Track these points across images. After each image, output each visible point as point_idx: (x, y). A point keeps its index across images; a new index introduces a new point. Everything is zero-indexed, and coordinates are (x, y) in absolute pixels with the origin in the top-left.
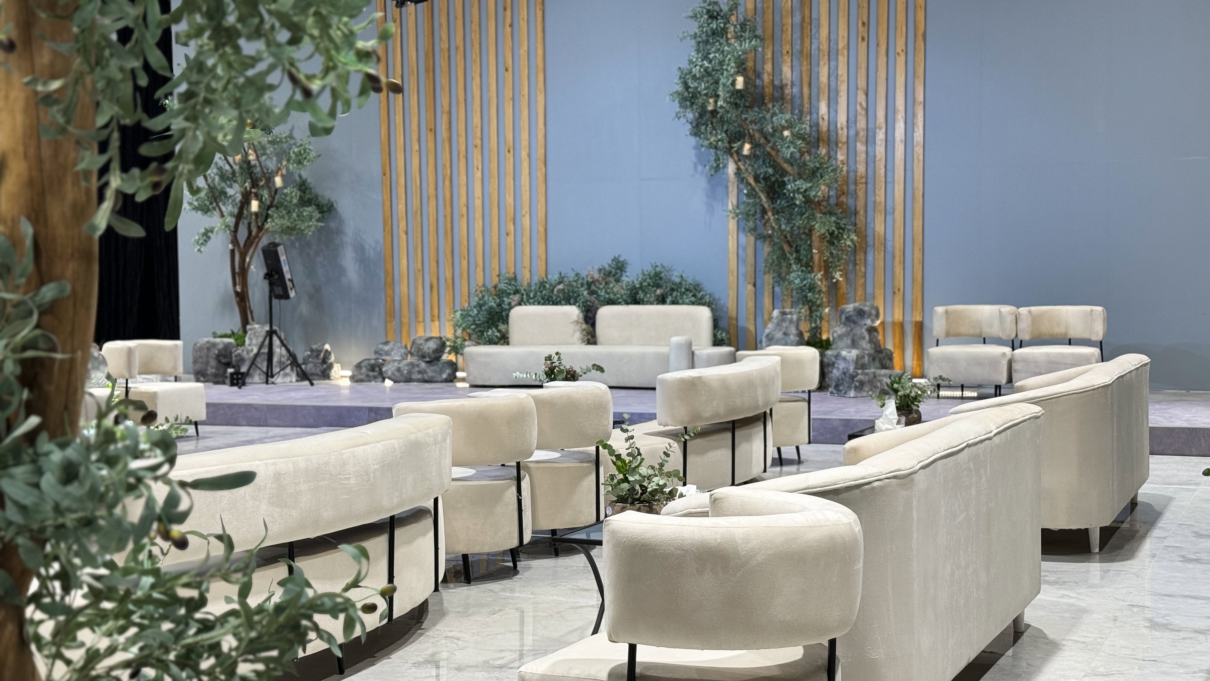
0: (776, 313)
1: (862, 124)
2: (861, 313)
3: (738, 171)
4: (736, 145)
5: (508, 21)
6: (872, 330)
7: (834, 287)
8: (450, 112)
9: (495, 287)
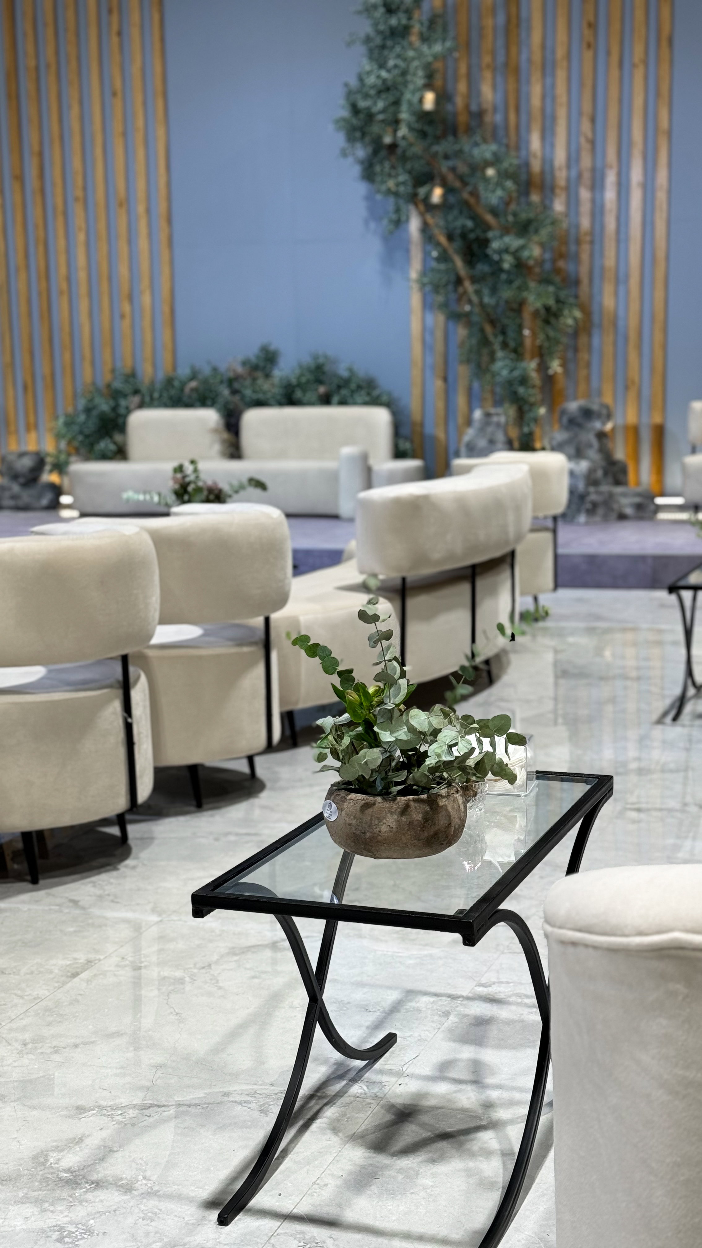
0: (478, 414)
1: (586, 162)
2: (587, 413)
3: (425, 229)
4: (422, 191)
5: (115, 27)
6: (601, 436)
7: (549, 380)
8: (41, 154)
9: (109, 386)
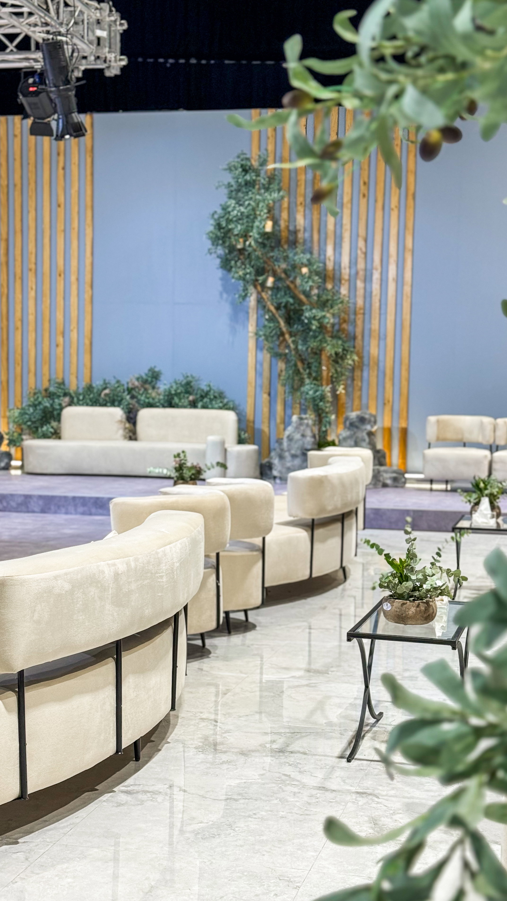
0: (295, 418)
1: (361, 265)
2: (362, 420)
3: (260, 301)
4: (261, 279)
5: (61, 164)
6: (370, 434)
7: (336, 397)
8: (7, 240)
9: (46, 390)
